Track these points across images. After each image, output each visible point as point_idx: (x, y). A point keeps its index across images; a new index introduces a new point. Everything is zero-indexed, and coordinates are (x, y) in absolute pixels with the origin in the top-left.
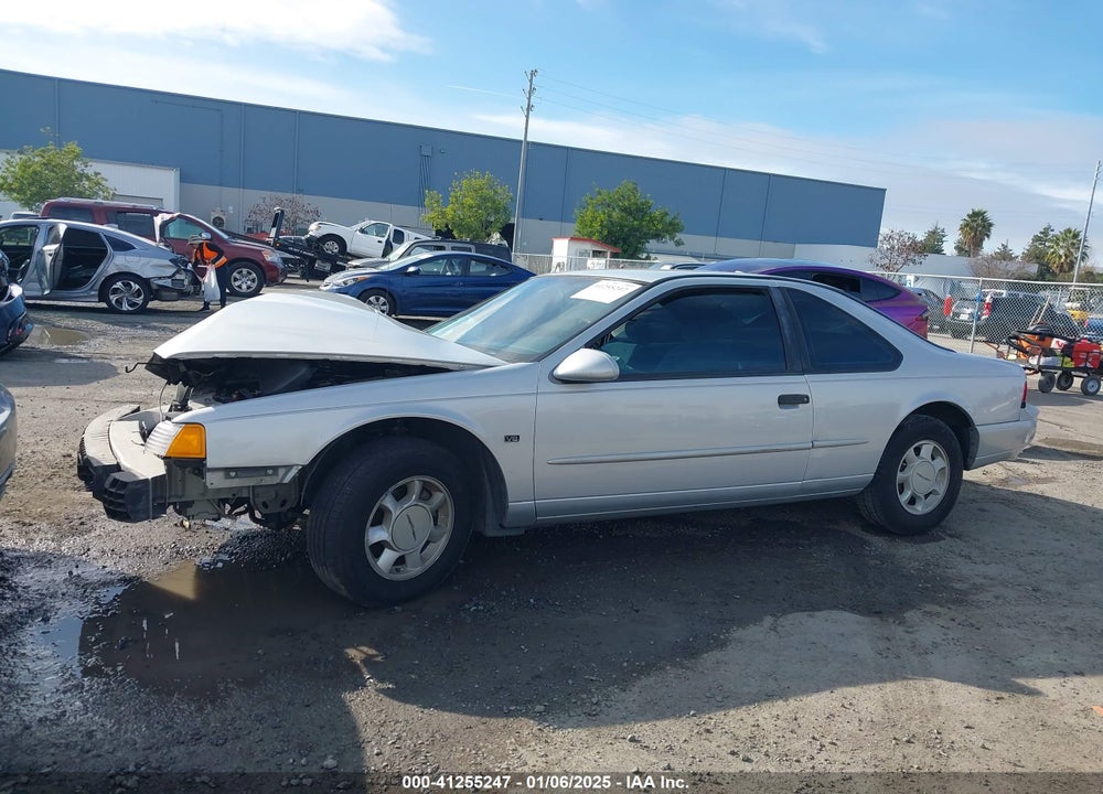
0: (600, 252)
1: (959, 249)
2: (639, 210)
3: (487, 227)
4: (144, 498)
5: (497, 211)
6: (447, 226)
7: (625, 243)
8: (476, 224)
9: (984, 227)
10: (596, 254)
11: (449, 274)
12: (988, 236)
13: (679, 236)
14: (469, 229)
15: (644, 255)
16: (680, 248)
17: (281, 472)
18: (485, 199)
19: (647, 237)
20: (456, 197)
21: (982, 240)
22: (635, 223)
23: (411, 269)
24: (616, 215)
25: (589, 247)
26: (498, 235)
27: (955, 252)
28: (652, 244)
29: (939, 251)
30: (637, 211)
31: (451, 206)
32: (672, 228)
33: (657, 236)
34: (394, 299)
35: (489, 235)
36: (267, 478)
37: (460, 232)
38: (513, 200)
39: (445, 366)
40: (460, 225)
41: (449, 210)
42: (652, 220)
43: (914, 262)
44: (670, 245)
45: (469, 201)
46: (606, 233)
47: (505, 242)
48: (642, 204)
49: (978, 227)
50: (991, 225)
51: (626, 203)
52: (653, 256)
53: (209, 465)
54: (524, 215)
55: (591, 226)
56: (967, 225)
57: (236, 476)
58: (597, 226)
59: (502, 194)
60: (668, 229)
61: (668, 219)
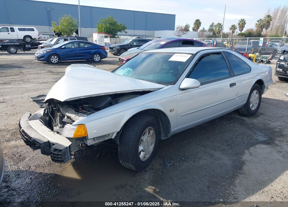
0: (106, 36)
1: (194, 30)
2: (114, 24)
3: (72, 31)
4: (67, 153)
5: (73, 26)
6: (60, 32)
7: (111, 33)
8: (68, 31)
9: (199, 23)
10: (106, 37)
11: (73, 47)
12: (200, 26)
13: (126, 30)
14: (67, 32)
15: (117, 36)
16: (126, 34)
17: (111, 135)
18: (70, 23)
19: (117, 31)
20: (61, 23)
21: (199, 27)
22: (114, 27)
23: (63, 47)
24: (108, 25)
25: (103, 35)
26: (75, 33)
27: (192, 30)
28: (119, 33)
29: (188, 30)
30: (113, 24)
31: (60, 25)
32: (124, 28)
33: (120, 31)
34: (59, 57)
35: (72, 33)
36: (107, 138)
37: (64, 33)
38: (78, 23)
39: (150, 90)
40: (63, 31)
41: (59, 26)
42: (118, 26)
43: (185, 34)
44: (124, 33)
45: (65, 24)
46: (106, 31)
47: (77, 35)
48: (115, 22)
49: (198, 23)
50: (201, 23)
51: (111, 22)
52: (119, 36)
53: (89, 138)
54: (82, 27)
55: (101, 29)
56: (195, 23)
57: (97, 139)
58: (103, 29)
59: (75, 21)
60: (123, 29)
61: (122, 26)
